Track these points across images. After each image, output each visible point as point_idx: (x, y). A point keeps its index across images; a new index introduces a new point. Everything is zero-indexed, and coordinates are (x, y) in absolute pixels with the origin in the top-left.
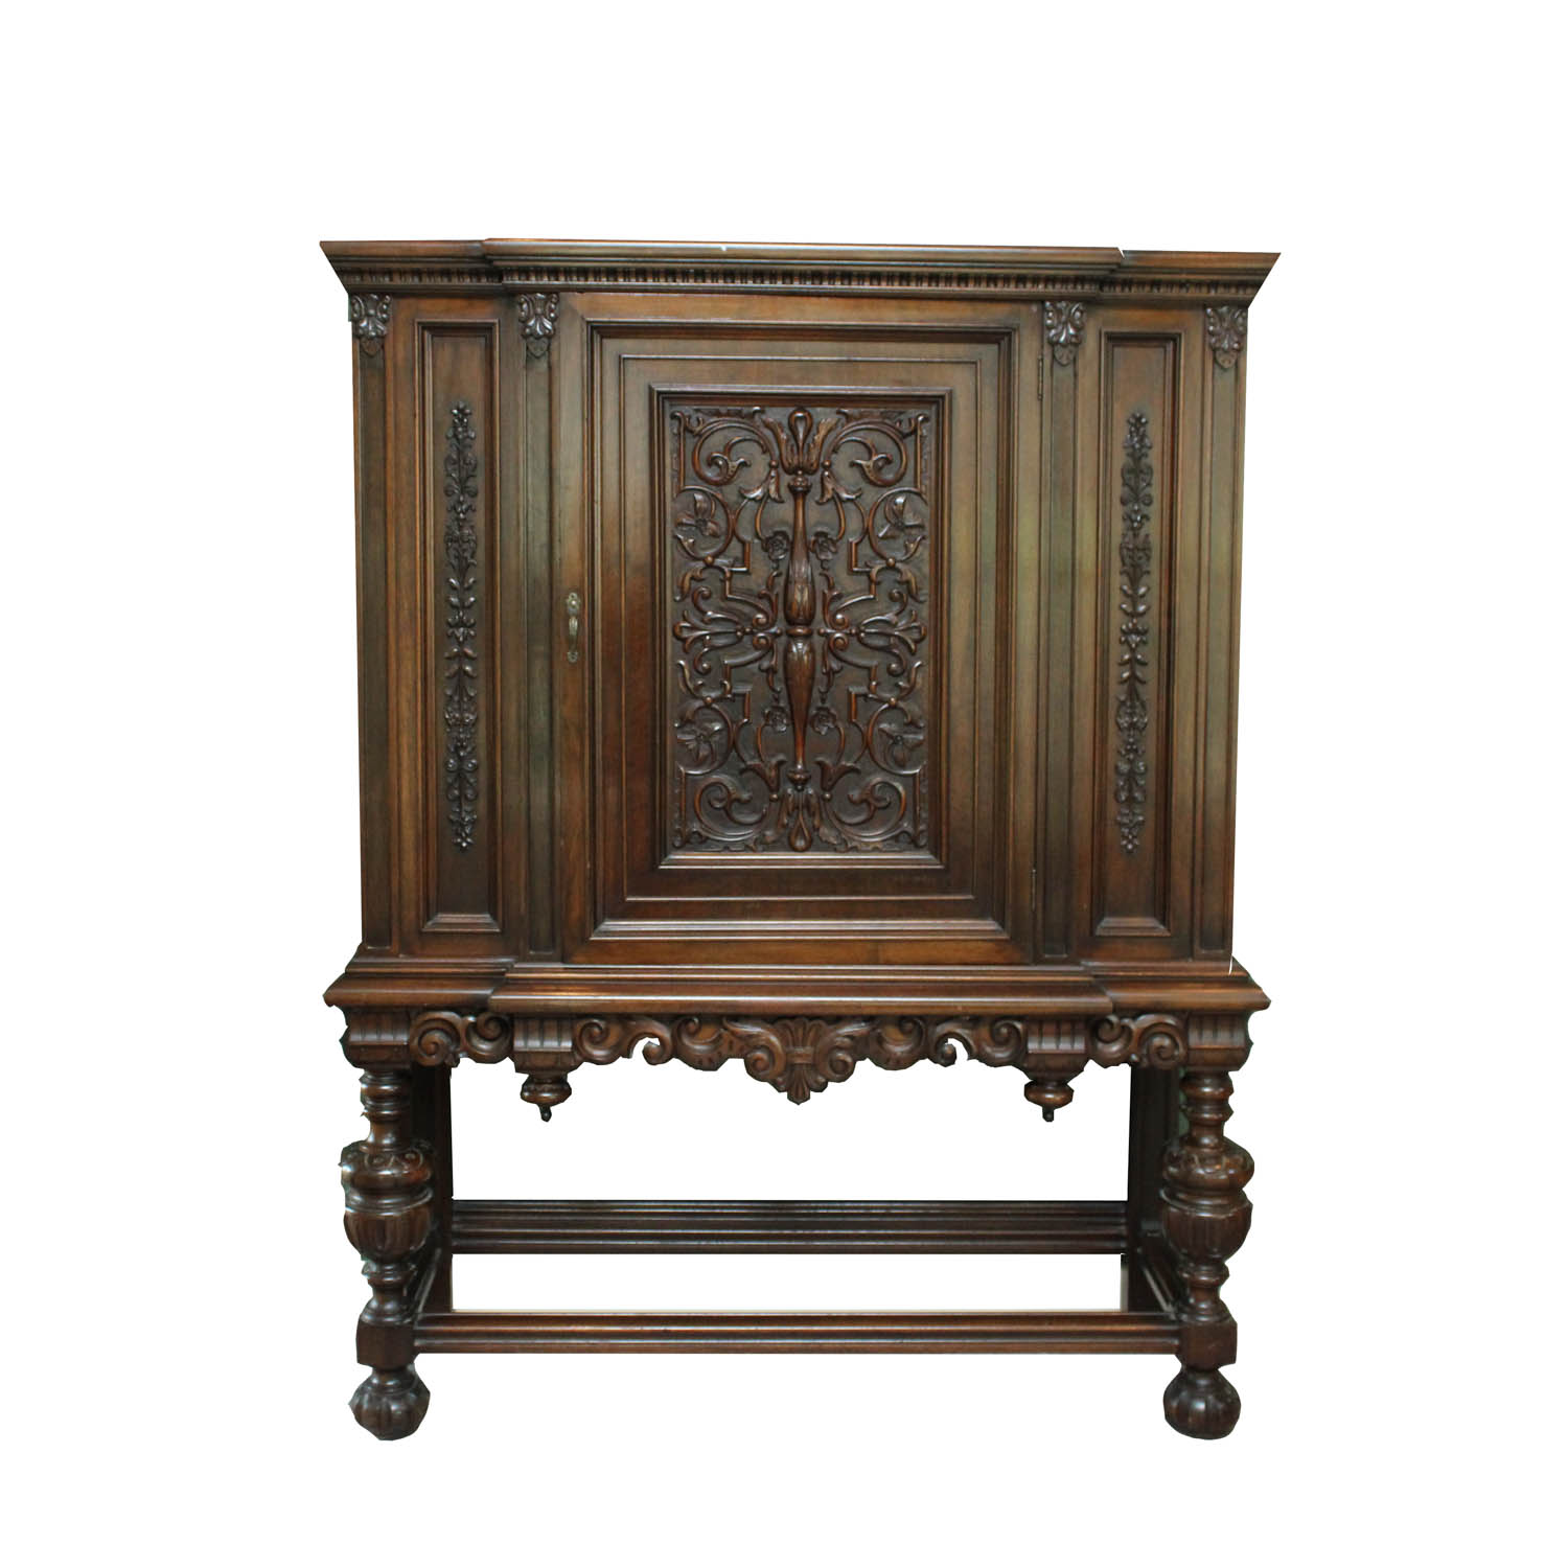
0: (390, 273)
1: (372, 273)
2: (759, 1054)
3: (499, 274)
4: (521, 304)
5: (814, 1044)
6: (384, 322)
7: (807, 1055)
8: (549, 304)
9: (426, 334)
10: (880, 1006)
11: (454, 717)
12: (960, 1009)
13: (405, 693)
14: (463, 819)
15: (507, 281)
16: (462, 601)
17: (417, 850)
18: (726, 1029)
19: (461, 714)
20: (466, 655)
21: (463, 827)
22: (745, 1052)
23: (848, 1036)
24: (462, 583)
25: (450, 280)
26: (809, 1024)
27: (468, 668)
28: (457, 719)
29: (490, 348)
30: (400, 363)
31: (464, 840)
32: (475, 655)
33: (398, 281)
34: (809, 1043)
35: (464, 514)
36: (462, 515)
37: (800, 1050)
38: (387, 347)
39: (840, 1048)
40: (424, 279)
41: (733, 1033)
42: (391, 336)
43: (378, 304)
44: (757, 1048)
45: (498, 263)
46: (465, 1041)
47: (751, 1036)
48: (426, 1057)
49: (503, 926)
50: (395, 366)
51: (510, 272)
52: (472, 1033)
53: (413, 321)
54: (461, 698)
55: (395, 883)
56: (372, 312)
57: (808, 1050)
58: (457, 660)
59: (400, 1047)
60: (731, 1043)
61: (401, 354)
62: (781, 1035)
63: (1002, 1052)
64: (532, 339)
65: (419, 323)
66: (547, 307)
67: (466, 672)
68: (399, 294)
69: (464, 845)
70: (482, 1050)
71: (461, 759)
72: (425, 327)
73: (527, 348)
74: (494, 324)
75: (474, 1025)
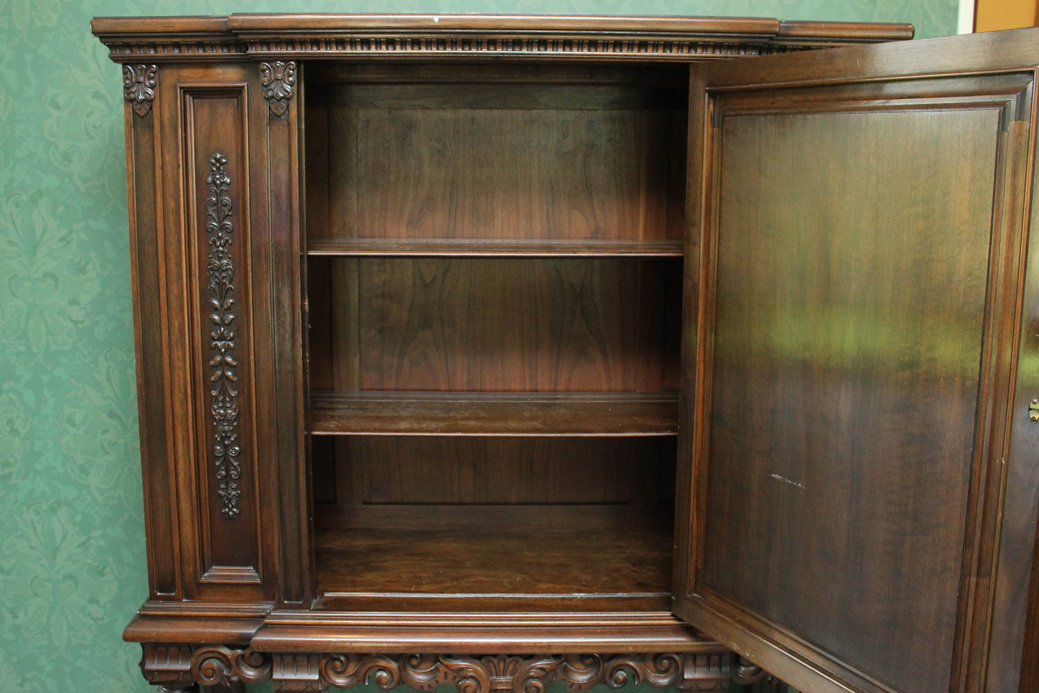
0: (154, 46)
1: (140, 46)
2: (468, 682)
3: (245, 45)
4: (264, 71)
5: (513, 674)
6: (152, 87)
7: (507, 683)
8: (287, 69)
9: (188, 96)
10: (565, 646)
11: (219, 413)
12: (631, 649)
13: (178, 396)
14: (230, 494)
15: (251, 51)
16: (222, 319)
17: (192, 519)
18: (441, 663)
19: (225, 411)
20: (227, 363)
21: (230, 500)
22: (457, 680)
23: (540, 669)
24: (222, 305)
25: (205, 51)
26: (508, 660)
27: (229, 373)
28: (222, 415)
29: (240, 107)
30: (166, 122)
31: (230, 510)
32: (235, 363)
33: (163, 53)
34: (508, 673)
35: (222, 247)
36: (221, 248)
37: (502, 679)
38: (154, 109)
39: (532, 677)
40: (182, 50)
41: (447, 666)
42: (158, 98)
43: (146, 72)
44: (466, 678)
45: (241, 37)
46: (236, 668)
47: (462, 669)
48: (206, 679)
49: (263, 578)
50: (162, 122)
51: (254, 44)
52: (241, 661)
53: (176, 86)
54: (225, 398)
55: (176, 545)
56: (141, 79)
57: (508, 678)
58: (220, 367)
59: (185, 672)
60: (446, 673)
61: (166, 115)
62: (486, 667)
63: (664, 678)
64: (274, 100)
65: (181, 88)
66: (286, 73)
67: (227, 377)
68: (163, 64)
69: (231, 513)
70: (250, 676)
71: (226, 447)
72: (186, 91)
73: (270, 109)
74: (243, 87)
75: (243, 656)
